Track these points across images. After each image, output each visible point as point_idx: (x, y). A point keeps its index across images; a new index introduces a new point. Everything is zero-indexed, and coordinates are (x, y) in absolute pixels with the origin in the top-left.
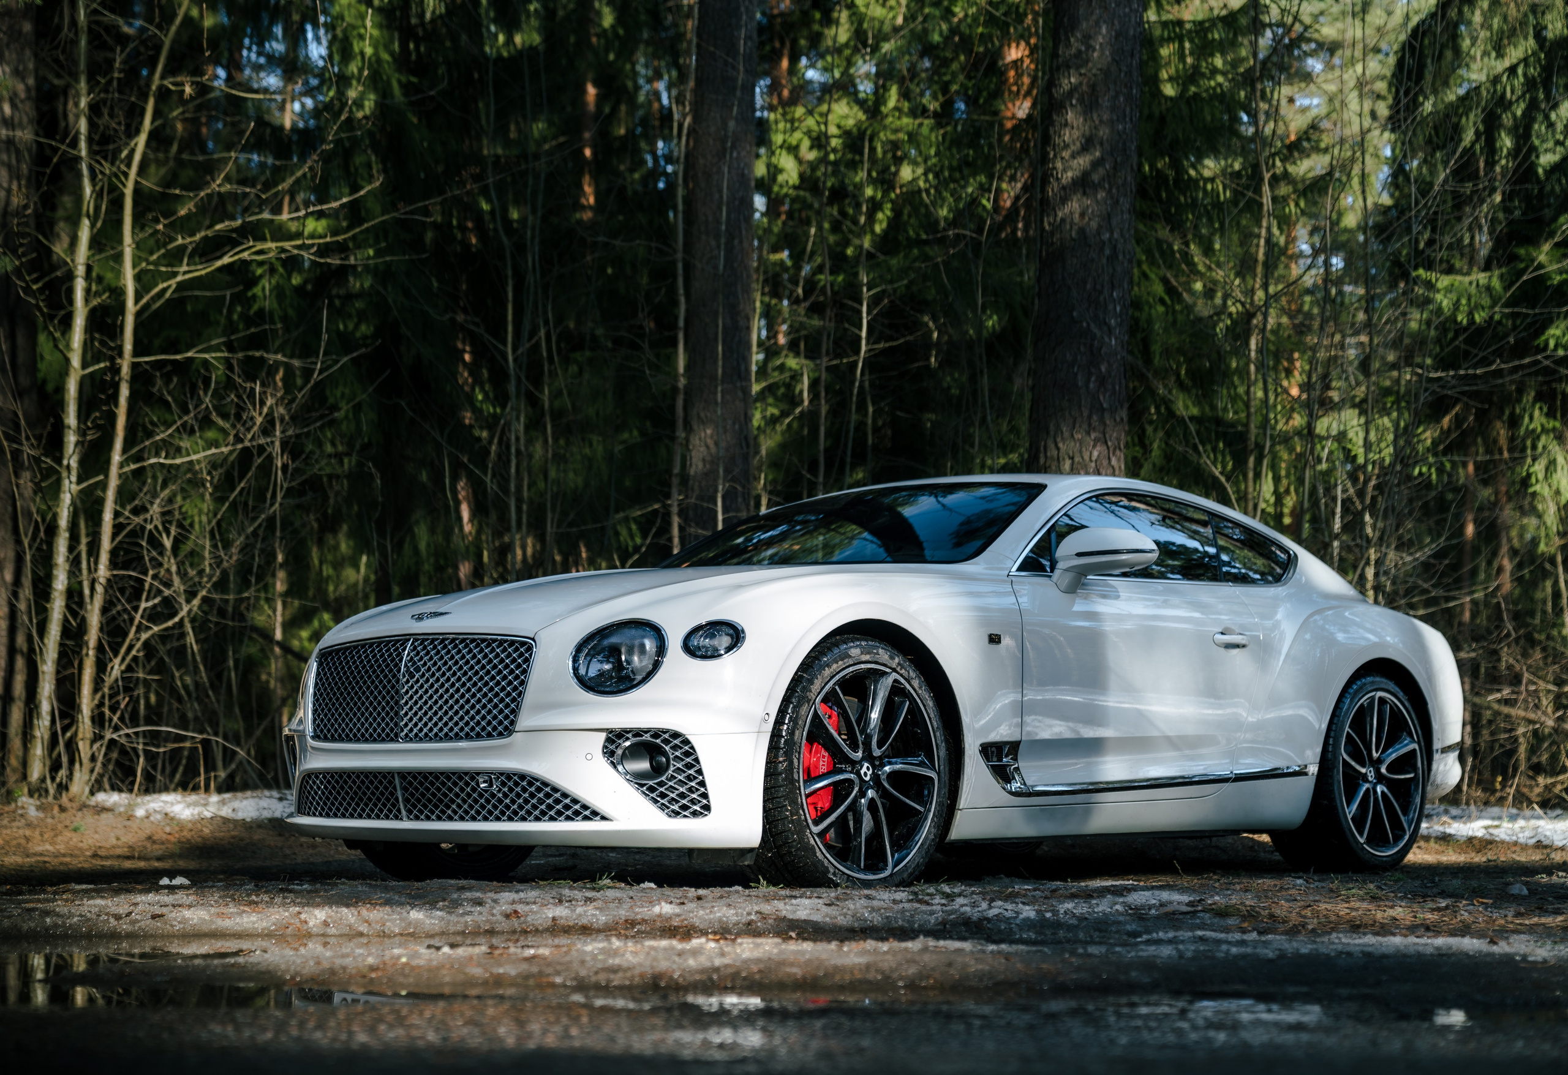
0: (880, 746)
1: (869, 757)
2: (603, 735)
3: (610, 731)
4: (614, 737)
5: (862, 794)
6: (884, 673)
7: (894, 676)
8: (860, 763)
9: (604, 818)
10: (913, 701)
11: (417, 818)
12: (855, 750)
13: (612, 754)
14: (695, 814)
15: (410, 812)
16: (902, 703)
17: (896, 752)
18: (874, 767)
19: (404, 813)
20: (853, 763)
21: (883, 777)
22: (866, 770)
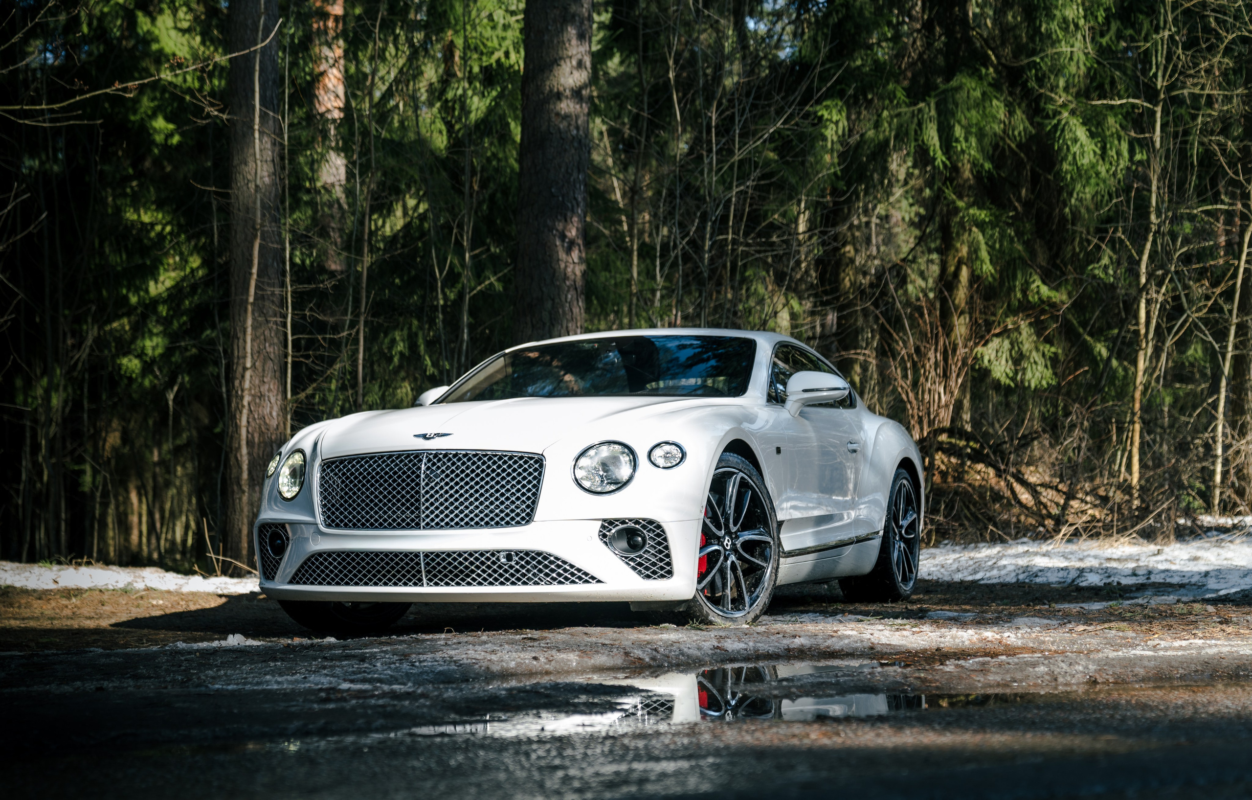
0: (735, 525)
1: (729, 533)
2: (600, 523)
3: (604, 520)
4: (608, 523)
5: (726, 558)
6: (734, 473)
7: (741, 474)
8: (724, 538)
9: (599, 581)
10: (754, 491)
11: (436, 584)
12: (720, 529)
13: (604, 536)
14: (662, 576)
15: (430, 580)
16: (746, 492)
17: (745, 528)
18: (732, 539)
19: (425, 581)
20: (718, 538)
21: (739, 546)
22: (727, 542)
